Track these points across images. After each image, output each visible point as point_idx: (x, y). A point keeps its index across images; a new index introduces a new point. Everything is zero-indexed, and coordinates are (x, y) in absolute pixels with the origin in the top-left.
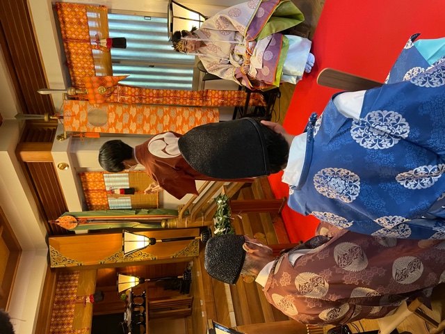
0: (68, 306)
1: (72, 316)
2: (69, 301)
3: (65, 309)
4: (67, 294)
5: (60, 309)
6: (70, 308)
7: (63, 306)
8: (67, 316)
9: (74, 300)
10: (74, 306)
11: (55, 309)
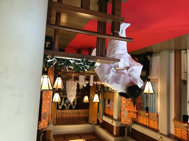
0: (63, 117)
1: (66, 115)
2: (61, 117)
3: (64, 118)
4: (59, 118)
5: (63, 119)
6: (64, 116)
7: (63, 118)
8: (66, 117)
9: (61, 115)
10: (63, 115)
11: (63, 121)
